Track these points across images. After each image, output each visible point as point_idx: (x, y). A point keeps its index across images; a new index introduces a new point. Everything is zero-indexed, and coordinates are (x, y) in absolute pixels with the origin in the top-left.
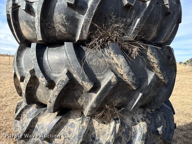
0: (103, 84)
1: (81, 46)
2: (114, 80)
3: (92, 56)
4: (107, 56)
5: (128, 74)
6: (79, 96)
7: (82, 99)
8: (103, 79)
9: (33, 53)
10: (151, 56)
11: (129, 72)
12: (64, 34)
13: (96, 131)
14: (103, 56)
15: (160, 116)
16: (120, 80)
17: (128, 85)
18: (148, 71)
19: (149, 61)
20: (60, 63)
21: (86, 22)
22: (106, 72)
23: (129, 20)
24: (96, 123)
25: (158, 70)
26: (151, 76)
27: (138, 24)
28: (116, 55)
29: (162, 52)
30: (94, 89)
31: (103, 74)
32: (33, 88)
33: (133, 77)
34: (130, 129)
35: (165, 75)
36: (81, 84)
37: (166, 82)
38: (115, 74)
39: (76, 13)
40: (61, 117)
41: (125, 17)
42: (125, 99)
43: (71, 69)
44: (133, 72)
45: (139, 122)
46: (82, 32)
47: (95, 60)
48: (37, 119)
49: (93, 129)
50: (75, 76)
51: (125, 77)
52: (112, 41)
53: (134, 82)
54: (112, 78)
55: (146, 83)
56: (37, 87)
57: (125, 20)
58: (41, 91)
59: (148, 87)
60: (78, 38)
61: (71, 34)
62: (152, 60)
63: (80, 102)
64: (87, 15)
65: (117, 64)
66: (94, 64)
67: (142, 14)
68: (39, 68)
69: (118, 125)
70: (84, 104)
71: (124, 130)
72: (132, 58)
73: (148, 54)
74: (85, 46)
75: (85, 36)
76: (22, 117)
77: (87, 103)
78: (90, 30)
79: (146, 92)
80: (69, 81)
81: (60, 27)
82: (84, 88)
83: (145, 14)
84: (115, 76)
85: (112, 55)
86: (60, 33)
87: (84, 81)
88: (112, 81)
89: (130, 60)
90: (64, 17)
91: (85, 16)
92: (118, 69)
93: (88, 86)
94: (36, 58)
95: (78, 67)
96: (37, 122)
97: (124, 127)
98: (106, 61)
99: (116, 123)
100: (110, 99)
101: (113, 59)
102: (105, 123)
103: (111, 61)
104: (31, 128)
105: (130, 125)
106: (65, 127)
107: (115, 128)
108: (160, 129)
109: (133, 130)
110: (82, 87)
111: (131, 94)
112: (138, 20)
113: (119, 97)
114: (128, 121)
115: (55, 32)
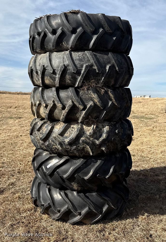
0: (88, 107)
1: (77, 89)
2: (93, 104)
3: (83, 94)
4: (89, 94)
5: (99, 102)
6: (77, 113)
7: (78, 114)
8: (88, 104)
9: (55, 93)
10: (110, 94)
11: (99, 101)
12: (70, 84)
13: (85, 130)
14: (88, 94)
15: (118, 125)
16: (95, 104)
17: (99, 107)
18: (109, 101)
19: (109, 96)
20: (68, 97)
21: (81, 79)
22: (89, 101)
23: (99, 78)
24: (84, 127)
25: (114, 100)
26: (110, 103)
27: (103, 80)
28: (94, 94)
29: (119, 92)
30: (84, 109)
31: (88, 102)
32: (52, 110)
33: (101, 103)
34: (101, 129)
35: (118, 103)
36: (78, 107)
37: (119, 106)
38: (93, 102)
39: (76, 75)
40: (67, 124)
41: (97, 77)
42: (98, 114)
43: (73, 100)
44: (101, 101)
45: (105, 126)
46: (78, 83)
47: (84, 96)
48: (54, 127)
49: (83, 129)
50: (75, 103)
51: (98, 103)
52: (91, 87)
53: (102, 105)
54: (92, 103)
55: (108, 107)
56: (55, 109)
57: (97, 78)
58: (57, 111)
59: (108, 108)
60: (76, 86)
61: (73, 84)
62: (111, 96)
63: (78, 115)
64: (81, 77)
65: (94, 97)
66: (84, 98)
67: (105, 76)
68: (58, 99)
69: (95, 126)
70: (79, 116)
71: (98, 130)
72: (101, 95)
73: (109, 93)
74: (79, 89)
75: (80, 85)
76: (41, 129)
77: (80, 116)
78: (82, 83)
79: (108, 110)
80: (73, 105)
81: (68, 81)
82: (79, 109)
83: (106, 75)
84: (93, 103)
85: (92, 93)
86: (68, 83)
87: (80, 105)
88: (92, 105)
89: (100, 96)
90: (71, 77)
91: (80, 77)
92: (95, 100)
93: (81, 107)
94: (56, 95)
95: (77, 99)
96: (54, 128)
97: (98, 128)
98: (89, 96)
99: (94, 125)
100: (91, 114)
101: (92, 95)
102: (89, 127)
103: (92, 96)
104: (51, 132)
105: (101, 128)
106: (70, 129)
107: (93, 127)
108: (116, 131)
109: (103, 130)
110: (78, 108)
111: (101, 112)
112: (103, 78)
113: (95, 113)
114: (100, 126)
115: (66, 83)
